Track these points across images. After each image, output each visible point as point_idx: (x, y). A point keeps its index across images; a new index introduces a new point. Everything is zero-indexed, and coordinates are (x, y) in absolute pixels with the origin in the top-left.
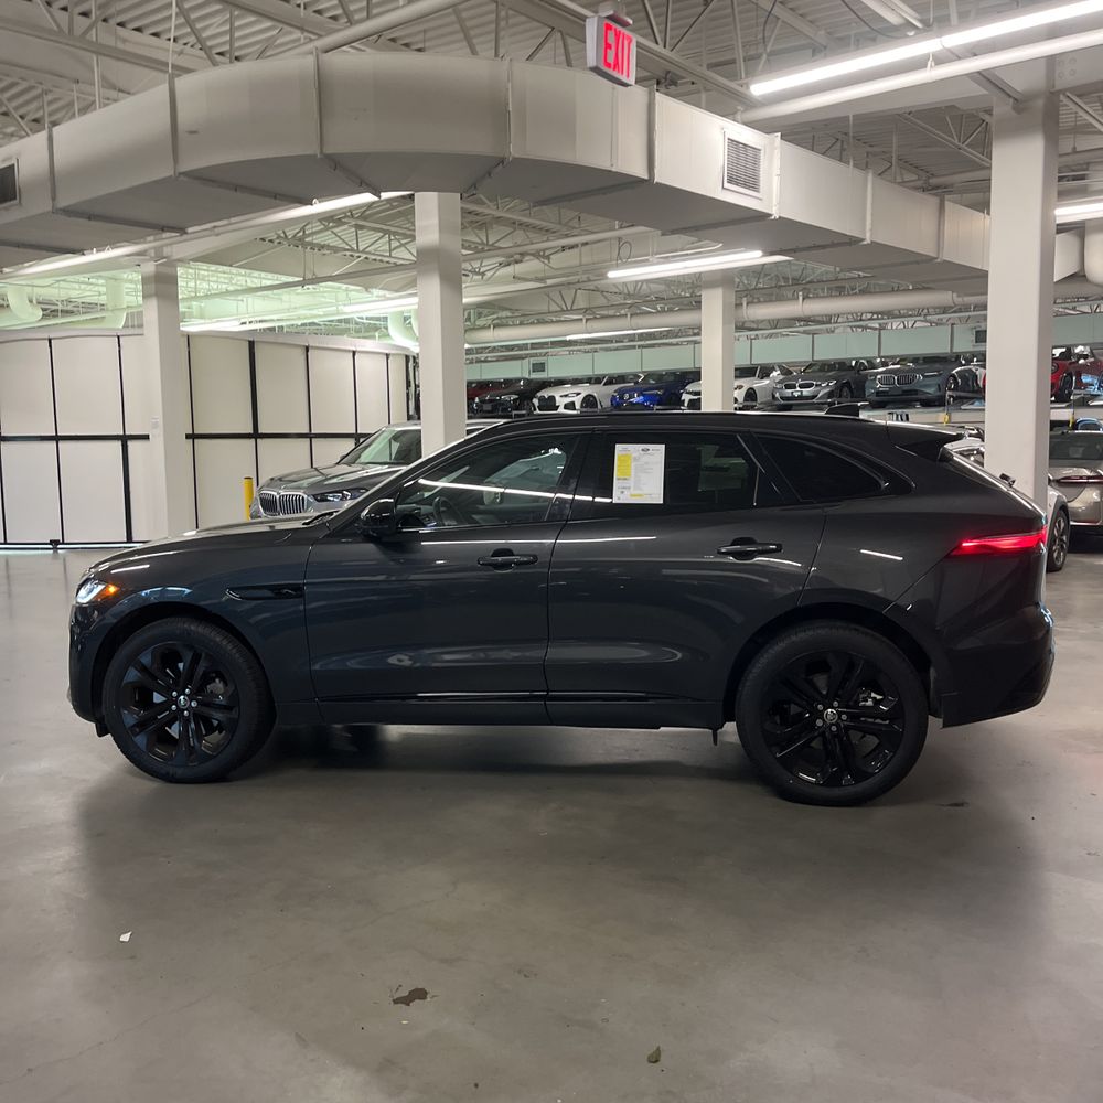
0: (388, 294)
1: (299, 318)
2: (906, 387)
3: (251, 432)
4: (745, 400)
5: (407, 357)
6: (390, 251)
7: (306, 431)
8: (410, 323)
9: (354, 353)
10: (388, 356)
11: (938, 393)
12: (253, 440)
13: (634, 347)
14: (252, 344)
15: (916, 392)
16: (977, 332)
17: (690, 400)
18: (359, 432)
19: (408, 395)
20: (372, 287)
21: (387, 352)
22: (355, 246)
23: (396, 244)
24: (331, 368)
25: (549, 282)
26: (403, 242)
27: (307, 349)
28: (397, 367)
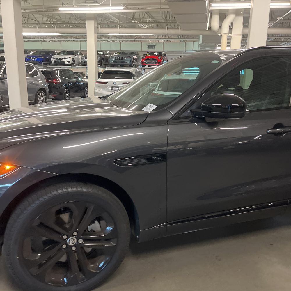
2: (122, 61)
4: (72, 62)
11: (130, 63)
13: (39, 41)
15: (124, 62)
16: (149, 45)
17: (55, 61)
25: (27, 11)
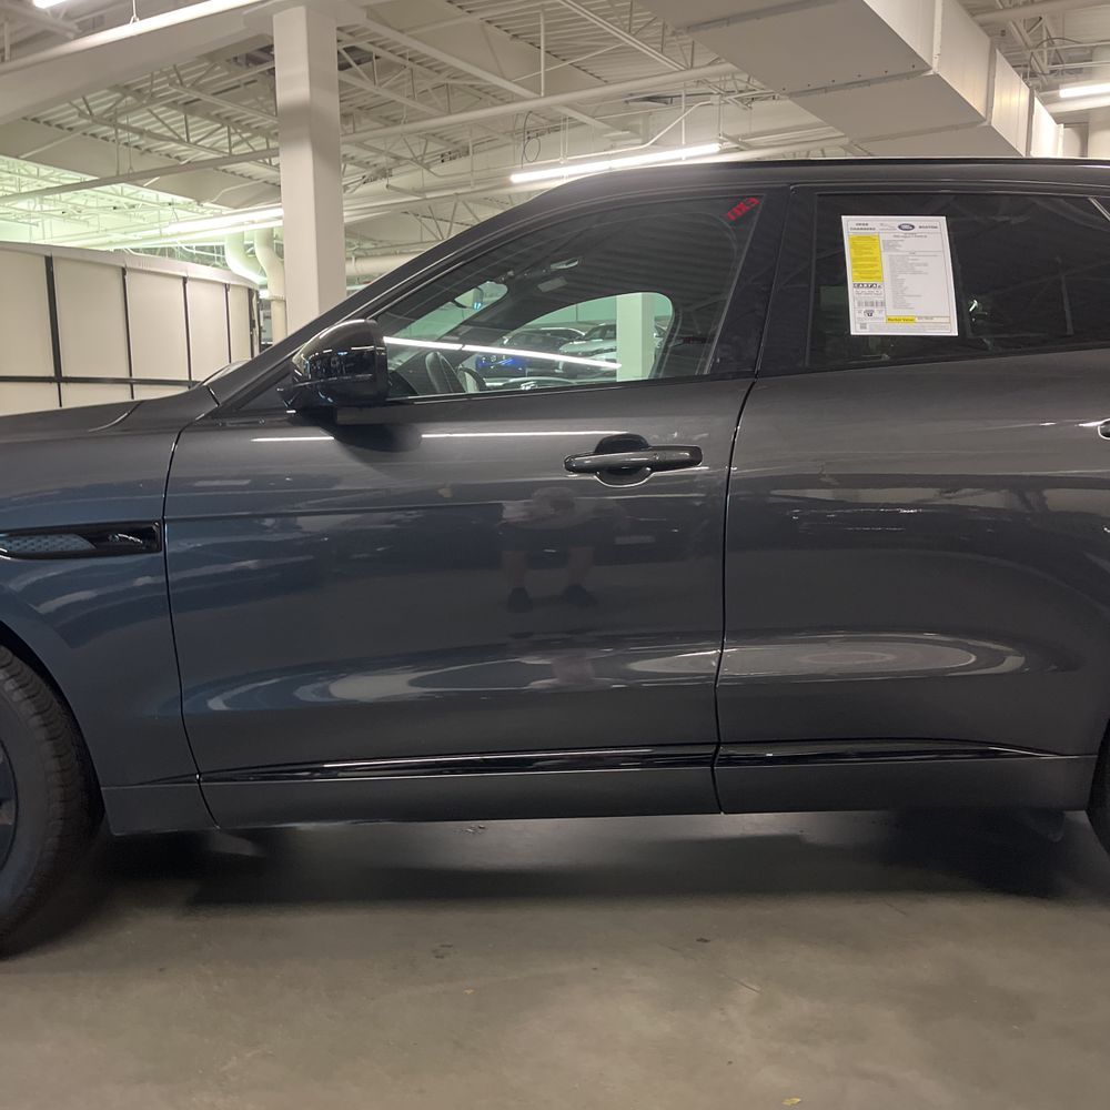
0: (226, 210)
1: (111, 243)
3: (53, 375)
5: (250, 291)
6: (230, 148)
7: (126, 376)
8: (253, 253)
9: (185, 280)
10: (227, 287)
12: (55, 385)
14: (49, 261)
18: (193, 379)
19: (252, 336)
20: (204, 200)
21: (227, 282)
22: (184, 136)
23: (235, 138)
24: (154, 298)
26: (244, 135)
27: (124, 271)
28: (238, 301)
